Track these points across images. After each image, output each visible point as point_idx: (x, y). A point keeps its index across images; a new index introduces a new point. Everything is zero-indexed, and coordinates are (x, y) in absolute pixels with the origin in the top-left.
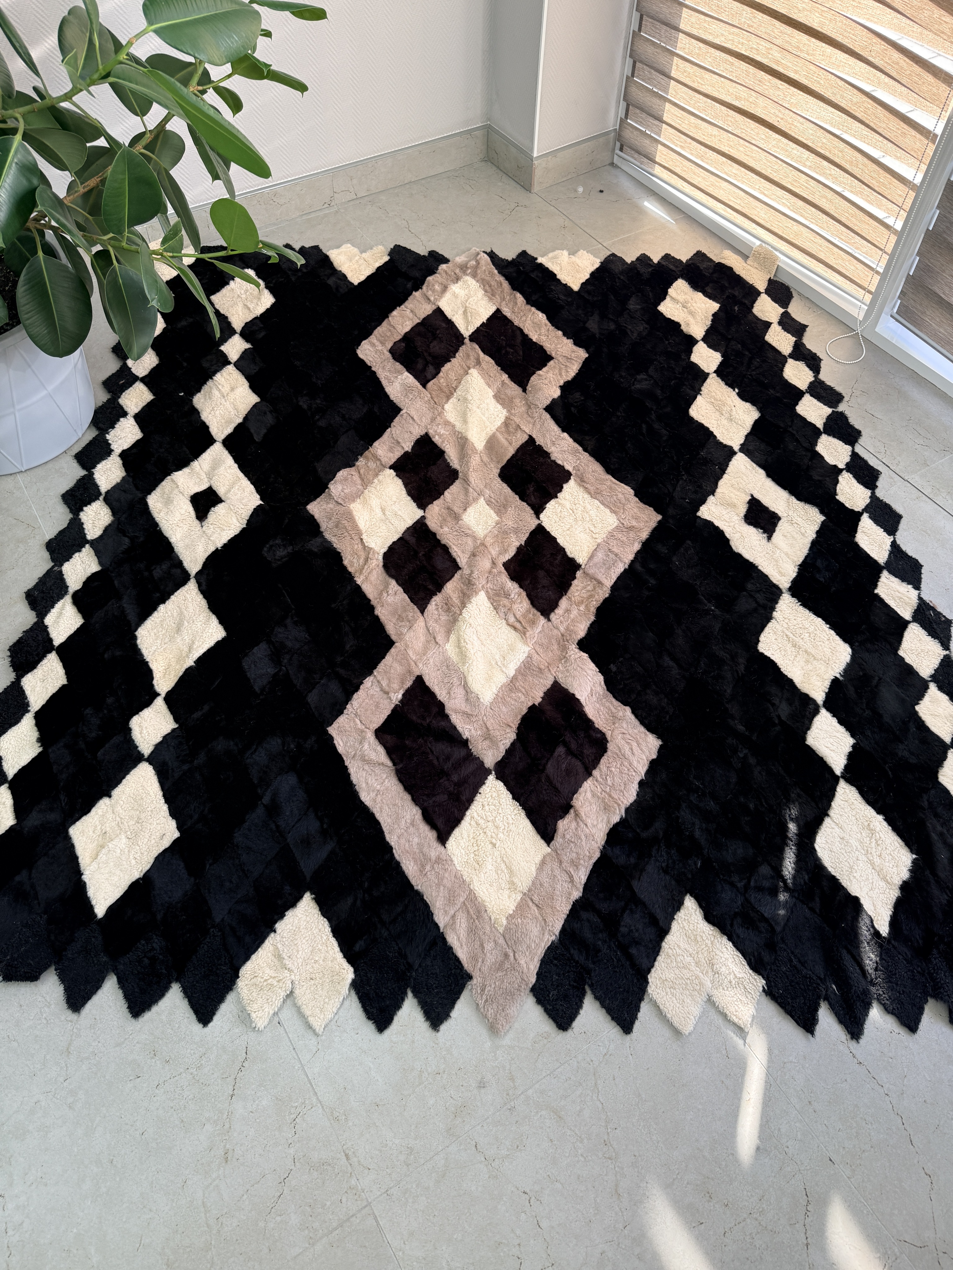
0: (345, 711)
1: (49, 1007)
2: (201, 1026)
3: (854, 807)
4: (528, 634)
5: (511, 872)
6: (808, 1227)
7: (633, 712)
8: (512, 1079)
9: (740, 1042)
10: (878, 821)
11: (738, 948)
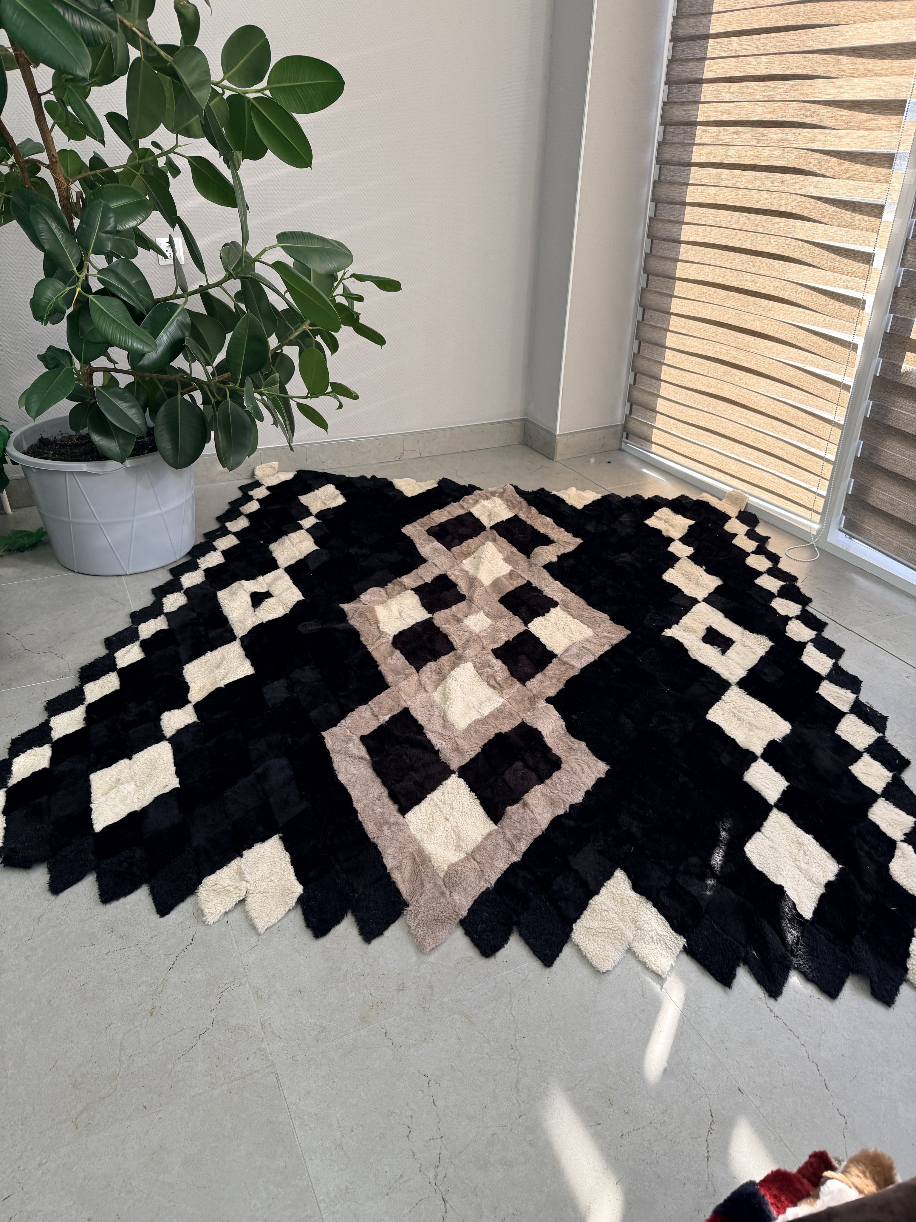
0: (339, 725)
1: (33, 889)
2: (158, 916)
3: (784, 827)
4: (504, 691)
5: (459, 838)
6: (710, 1142)
7: (587, 746)
8: (431, 988)
9: (657, 987)
10: (808, 839)
11: (661, 913)
